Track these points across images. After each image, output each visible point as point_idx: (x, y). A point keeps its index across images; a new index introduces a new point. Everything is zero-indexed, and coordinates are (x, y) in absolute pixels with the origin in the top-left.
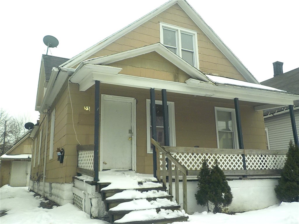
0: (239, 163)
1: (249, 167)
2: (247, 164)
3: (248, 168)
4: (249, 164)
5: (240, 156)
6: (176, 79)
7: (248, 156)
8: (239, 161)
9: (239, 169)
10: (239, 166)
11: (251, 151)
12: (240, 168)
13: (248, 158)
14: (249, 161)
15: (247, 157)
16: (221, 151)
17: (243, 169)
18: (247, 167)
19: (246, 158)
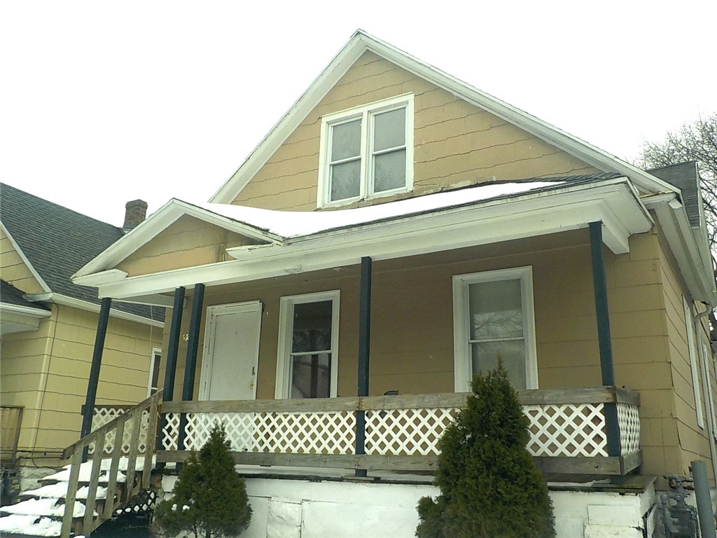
0: (343, 436)
1: (376, 446)
2: (369, 438)
3: (372, 450)
4: (376, 438)
5: (350, 415)
6: (221, 256)
7: (376, 415)
8: (343, 429)
9: (343, 451)
10: (343, 444)
11: (384, 400)
12: (346, 448)
13: (376, 422)
14: (376, 430)
15: (373, 418)
16: (299, 404)
17: (354, 453)
18: (369, 445)
19: (369, 422)
